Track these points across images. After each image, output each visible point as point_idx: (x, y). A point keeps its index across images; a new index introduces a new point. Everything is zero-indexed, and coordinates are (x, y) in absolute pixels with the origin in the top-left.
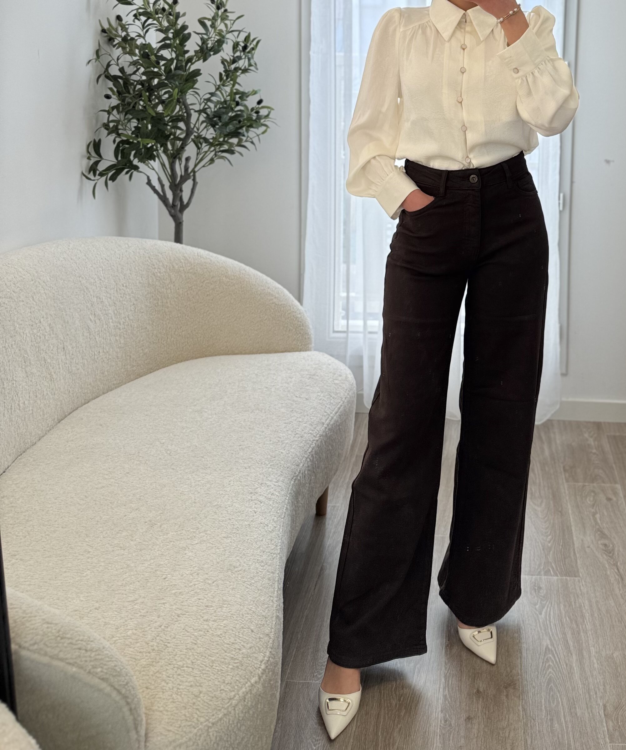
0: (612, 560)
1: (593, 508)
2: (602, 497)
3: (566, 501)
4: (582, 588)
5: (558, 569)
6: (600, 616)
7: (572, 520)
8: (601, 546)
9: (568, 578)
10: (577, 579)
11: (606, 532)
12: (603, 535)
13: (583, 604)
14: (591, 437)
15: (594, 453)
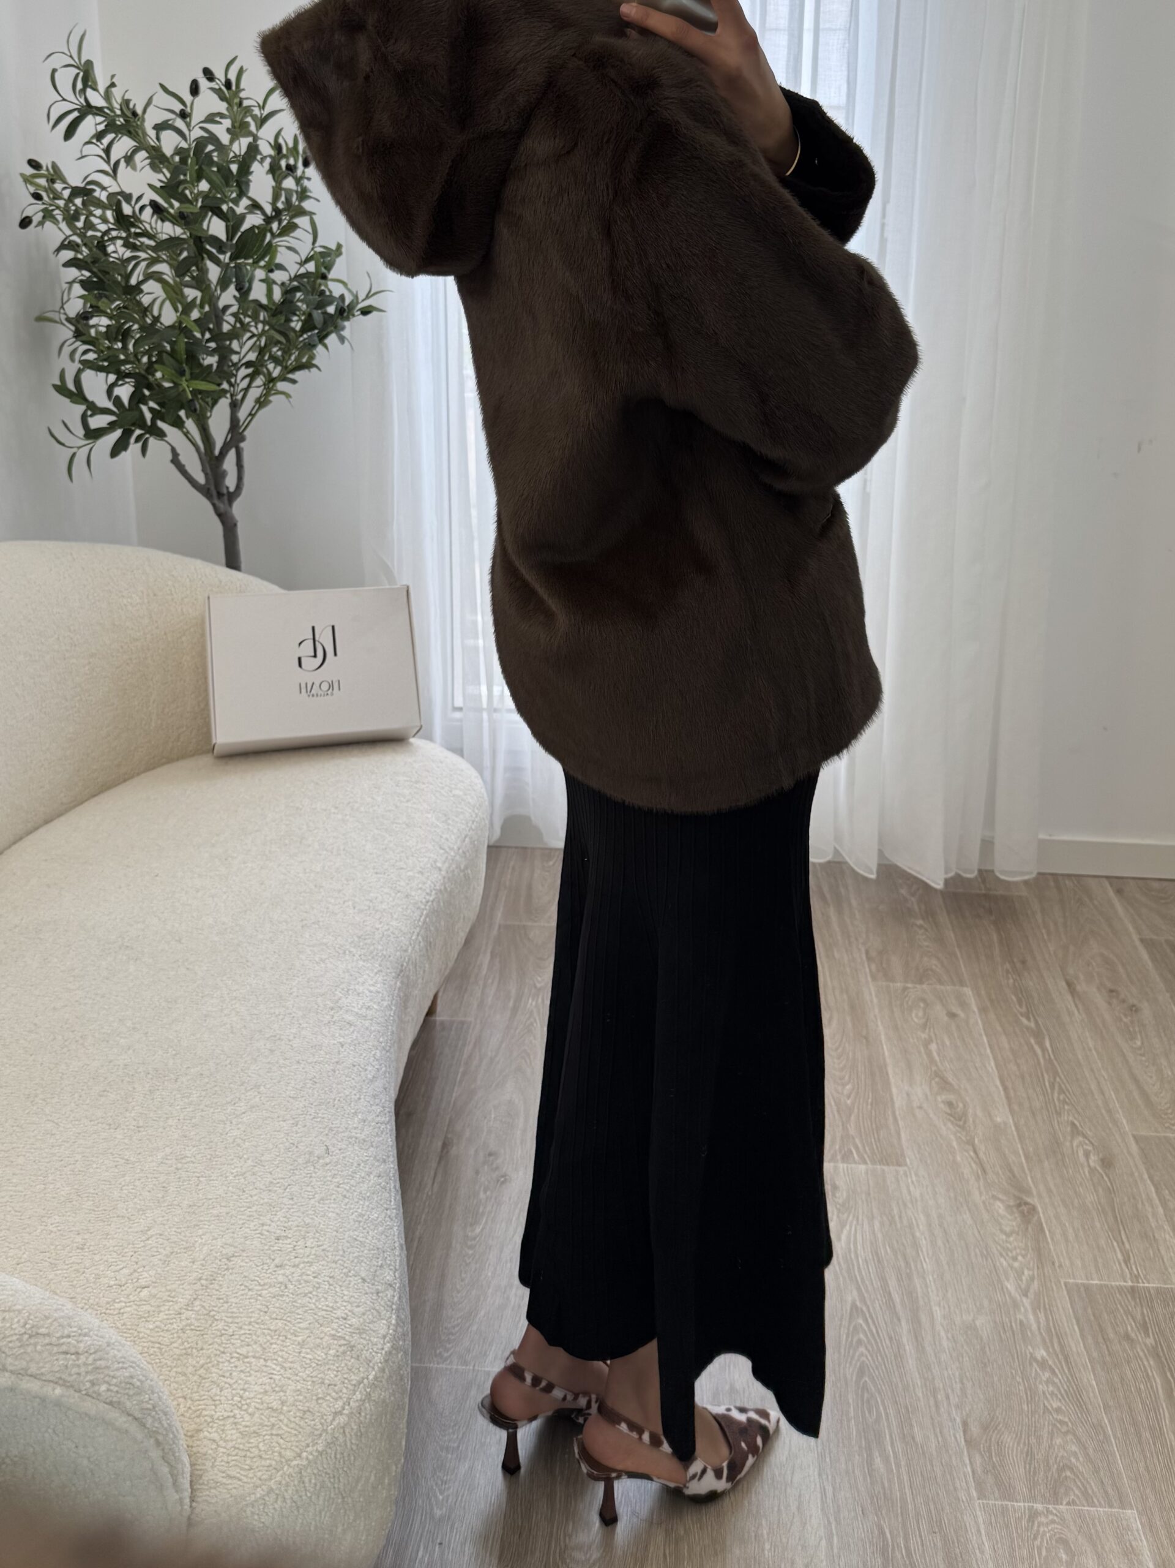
0: (965, 1133)
1: (924, 1032)
2: (939, 1011)
3: (875, 1017)
4: (911, 1188)
5: (867, 1149)
6: (947, 1245)
7: (887, 1054)
8: (942, 1106)
9: (886, 1168)
10: (901, 1170)
11: (950, 1077)
12: (945, 1085)
13: (916, 1221)
14: (914, 896)
15: (921, 927)
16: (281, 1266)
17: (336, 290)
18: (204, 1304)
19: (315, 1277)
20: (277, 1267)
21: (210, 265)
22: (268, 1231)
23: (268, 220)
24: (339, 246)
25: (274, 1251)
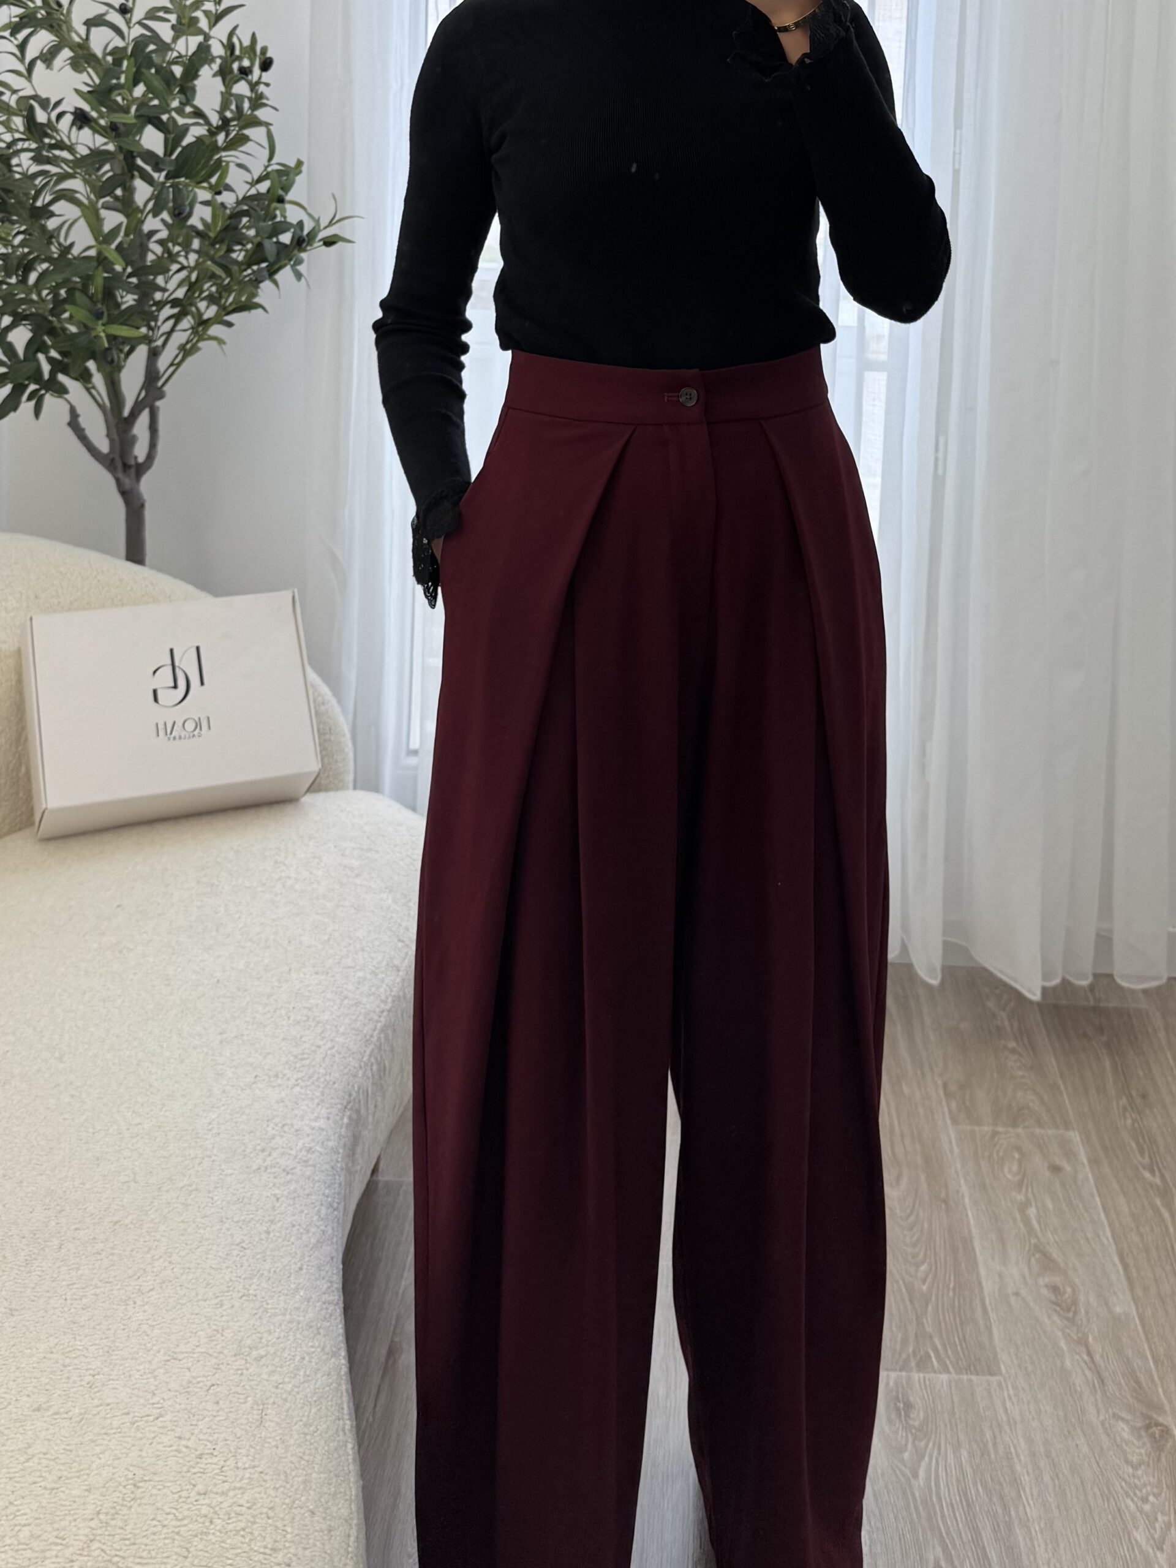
0: (1075, 1329)
1: (1020, 1192)
2: (1038, 1163)
3: (957, 1173)
4: (1008, 1405)
5: (950, 1352)
6: (1057, 1482)
7: (972, 1222)
8: (1044, 1291)
9: (974, 1378)
10: (994, 1380)
11: (1055, 1253)
12: (1048, 1264)
13: (1015, 1448)
14: (1004, 1009)
15: (1013, 1051)
16: (205, 1494)
17: (293, 215)
18: (104, 1547)
19: (249, 1508)
20: (199, 1494)
21: (139, 183)
22: (187, 1447)
23: (213, 132)
24: (300, 163)
25: (195, 1473)
